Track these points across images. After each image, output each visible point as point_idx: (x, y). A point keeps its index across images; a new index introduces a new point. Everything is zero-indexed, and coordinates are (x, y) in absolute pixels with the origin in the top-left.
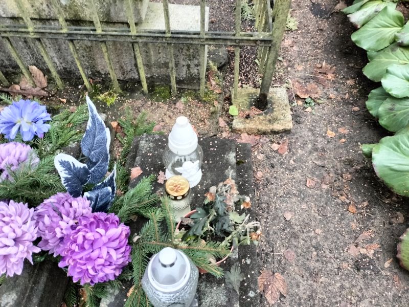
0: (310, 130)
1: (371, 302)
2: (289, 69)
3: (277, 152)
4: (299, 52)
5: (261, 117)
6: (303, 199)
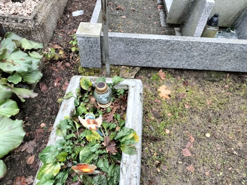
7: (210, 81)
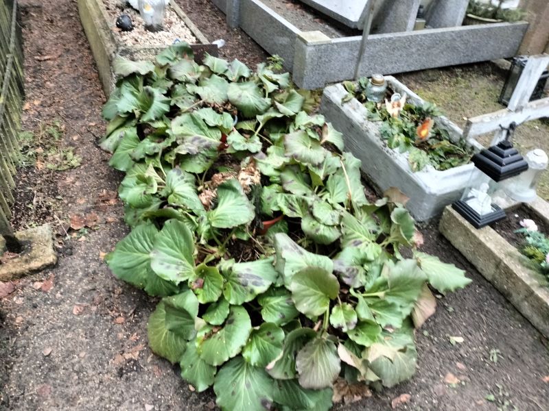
0: (83, 258)
1: (131, 402)
2: (70, 205)
3: (40, 290)
4: (82, 187)
5: (16, 260)
6: (70, 328)
7: (430, 81)
